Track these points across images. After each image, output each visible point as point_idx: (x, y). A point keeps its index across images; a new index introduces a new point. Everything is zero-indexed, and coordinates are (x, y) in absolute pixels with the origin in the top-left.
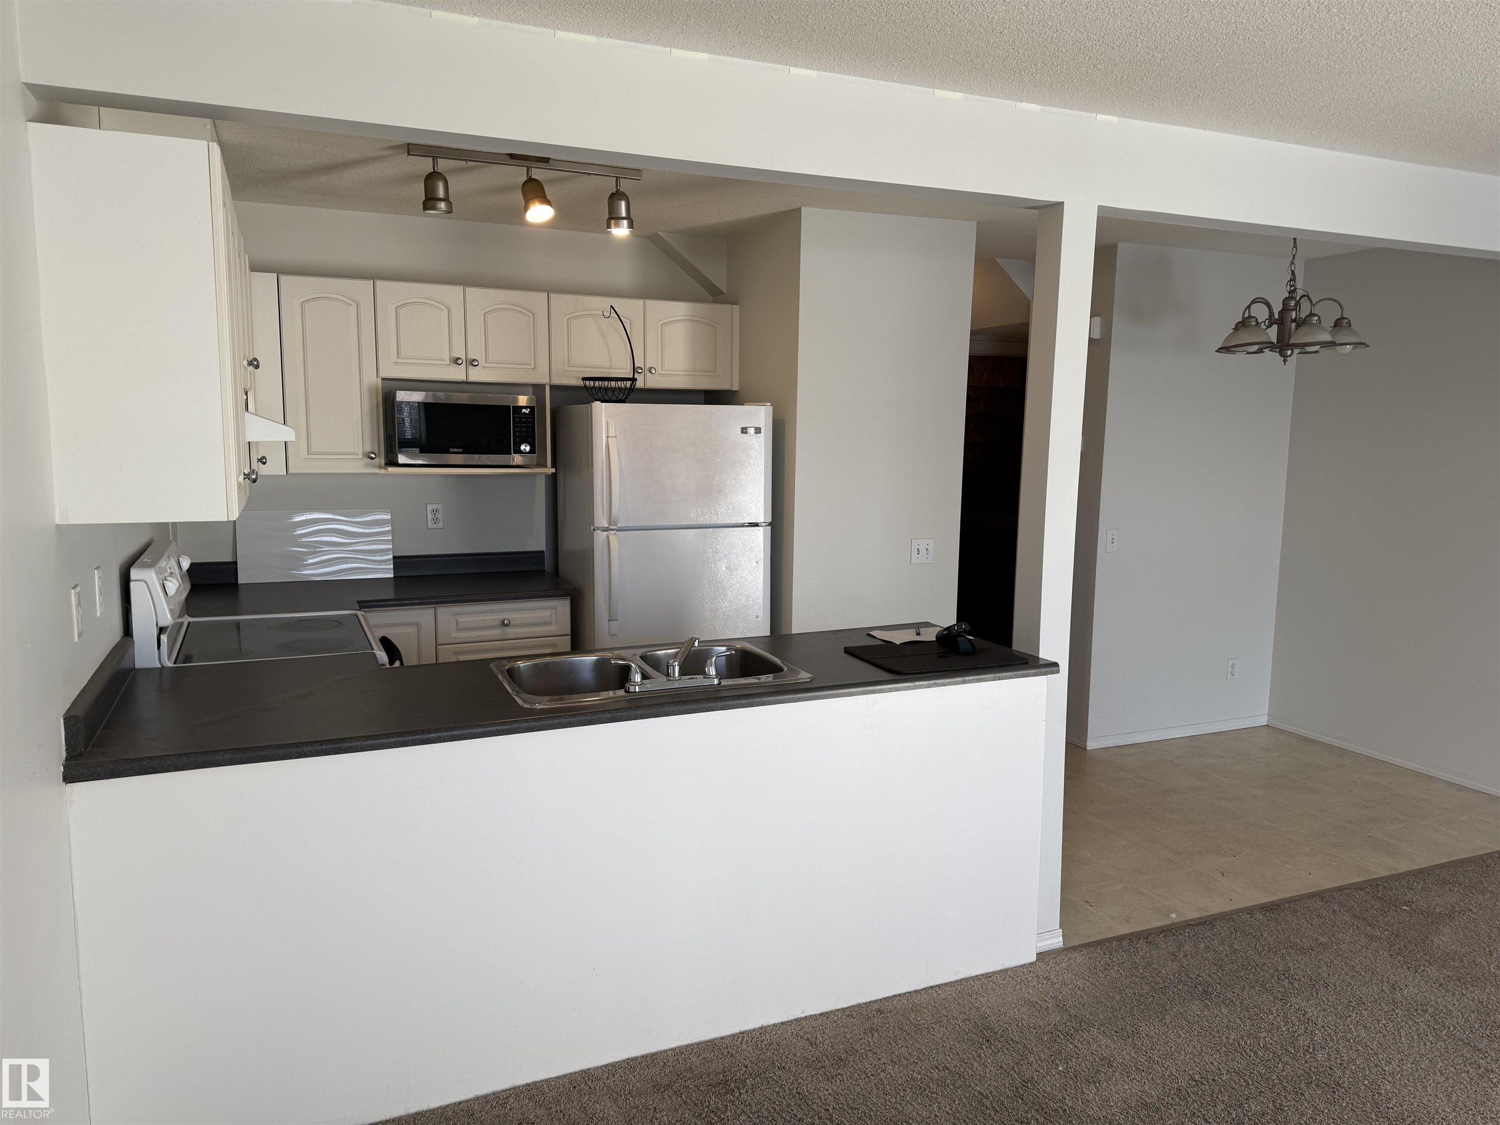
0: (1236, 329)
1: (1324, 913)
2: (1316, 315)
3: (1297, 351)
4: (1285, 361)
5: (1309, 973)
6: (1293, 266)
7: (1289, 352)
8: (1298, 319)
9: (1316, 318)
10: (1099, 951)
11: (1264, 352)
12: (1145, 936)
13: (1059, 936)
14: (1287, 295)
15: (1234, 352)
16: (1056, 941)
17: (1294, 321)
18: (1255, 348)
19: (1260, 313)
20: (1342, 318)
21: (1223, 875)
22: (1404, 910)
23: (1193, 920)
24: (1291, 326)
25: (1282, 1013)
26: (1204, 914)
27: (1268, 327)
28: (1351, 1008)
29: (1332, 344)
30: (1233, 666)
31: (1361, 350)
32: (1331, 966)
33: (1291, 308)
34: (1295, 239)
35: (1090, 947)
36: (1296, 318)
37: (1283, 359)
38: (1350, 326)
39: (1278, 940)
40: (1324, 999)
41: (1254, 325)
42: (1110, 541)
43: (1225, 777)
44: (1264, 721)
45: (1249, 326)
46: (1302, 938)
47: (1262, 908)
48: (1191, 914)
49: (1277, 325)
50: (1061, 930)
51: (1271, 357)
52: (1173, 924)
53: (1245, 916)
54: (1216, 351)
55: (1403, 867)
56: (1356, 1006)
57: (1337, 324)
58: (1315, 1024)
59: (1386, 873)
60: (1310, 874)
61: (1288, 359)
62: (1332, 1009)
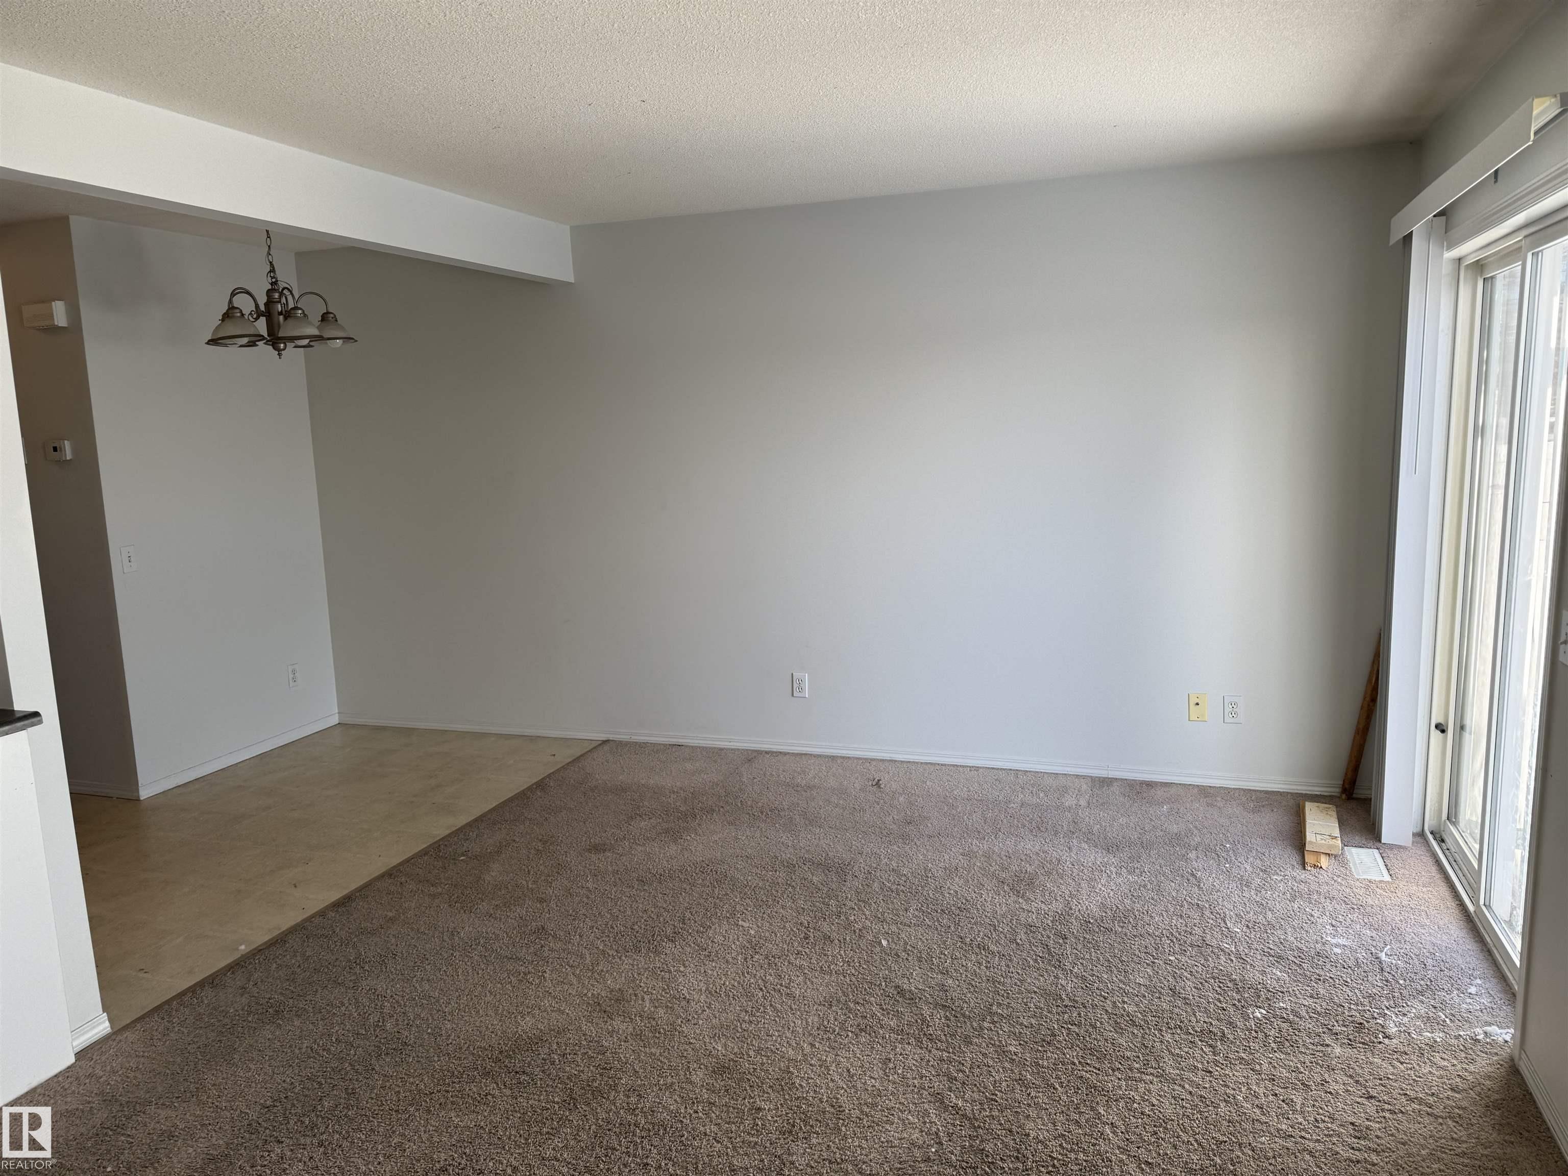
0: (223, 320)
1: (392, 888)
2: (300, 309)
3: (290, 345)
4: (279, 355)
5: (379, 951)
6: (270, 257)
7: (282, 345)
8: (284, 312)
9: (300, 312)
10: (156, 1019)
11: (257, 345)
12: (212, 981)
13: (104, 1022)
14: (270, 287)
15: (226, 345)
16: (102, 1027)
17: (280, 313)
18: (245, 340)
19: (245, 304)
20: (328, 313)
21: (295, 887)
22: (462, 860)
23: (266, 943)
24: (278, 319)
25: (354, 1001)
26: (277, 933)
27: (256, 319)
28: (416, 968)
29: (319, 338)
30: (294, 672)
31: (350, 346)
32: (398, 937)
33: (275, 300)
34: (267, 231)
35: (144, 1018)
36: (281, 311)
37: (277, 353)
38: (337, 321)
39: (351, 931)
40: (393, 970)
41: (238, 317)
42: (126, 560)
43: (297, 787)
44: (335, 720)
45: (233, 317)
46: (372, 920)
47: (334, 906)
48: (262, 938)
49: (265, 318)
50: (105, 1014)
51: (264, 349)
52: (242, 956)
53: (317, 920)
54: (206, 343)
55: (462, 820)
56: (421, 965)
57: (324, 318)
58: (385, 997)
59: (448, 832)
60: (380, 856)
61: (283, 352)
62: (400, 977)
